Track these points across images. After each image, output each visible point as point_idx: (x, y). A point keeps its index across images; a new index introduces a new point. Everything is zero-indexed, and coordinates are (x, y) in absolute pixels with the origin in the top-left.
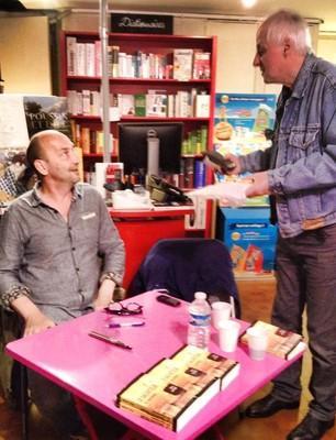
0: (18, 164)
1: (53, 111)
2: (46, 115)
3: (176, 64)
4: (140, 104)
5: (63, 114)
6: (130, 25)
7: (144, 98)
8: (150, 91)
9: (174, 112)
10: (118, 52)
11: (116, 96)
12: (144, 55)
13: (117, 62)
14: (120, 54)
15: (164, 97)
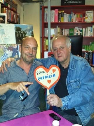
0: (10, 50)
1: (27, 30)
2: (23, 32)
3: (86, 16)
4: (71, 32)
5: (31, 32)
6: (68, 2)
7: (73, 30)
8: (76, 27)
9: (85, 35)
10: (63, 13)
11: (62, 29)
12: (73, 14)
13: (63, 17)
14: (64, 14)
15: (81, 29)
